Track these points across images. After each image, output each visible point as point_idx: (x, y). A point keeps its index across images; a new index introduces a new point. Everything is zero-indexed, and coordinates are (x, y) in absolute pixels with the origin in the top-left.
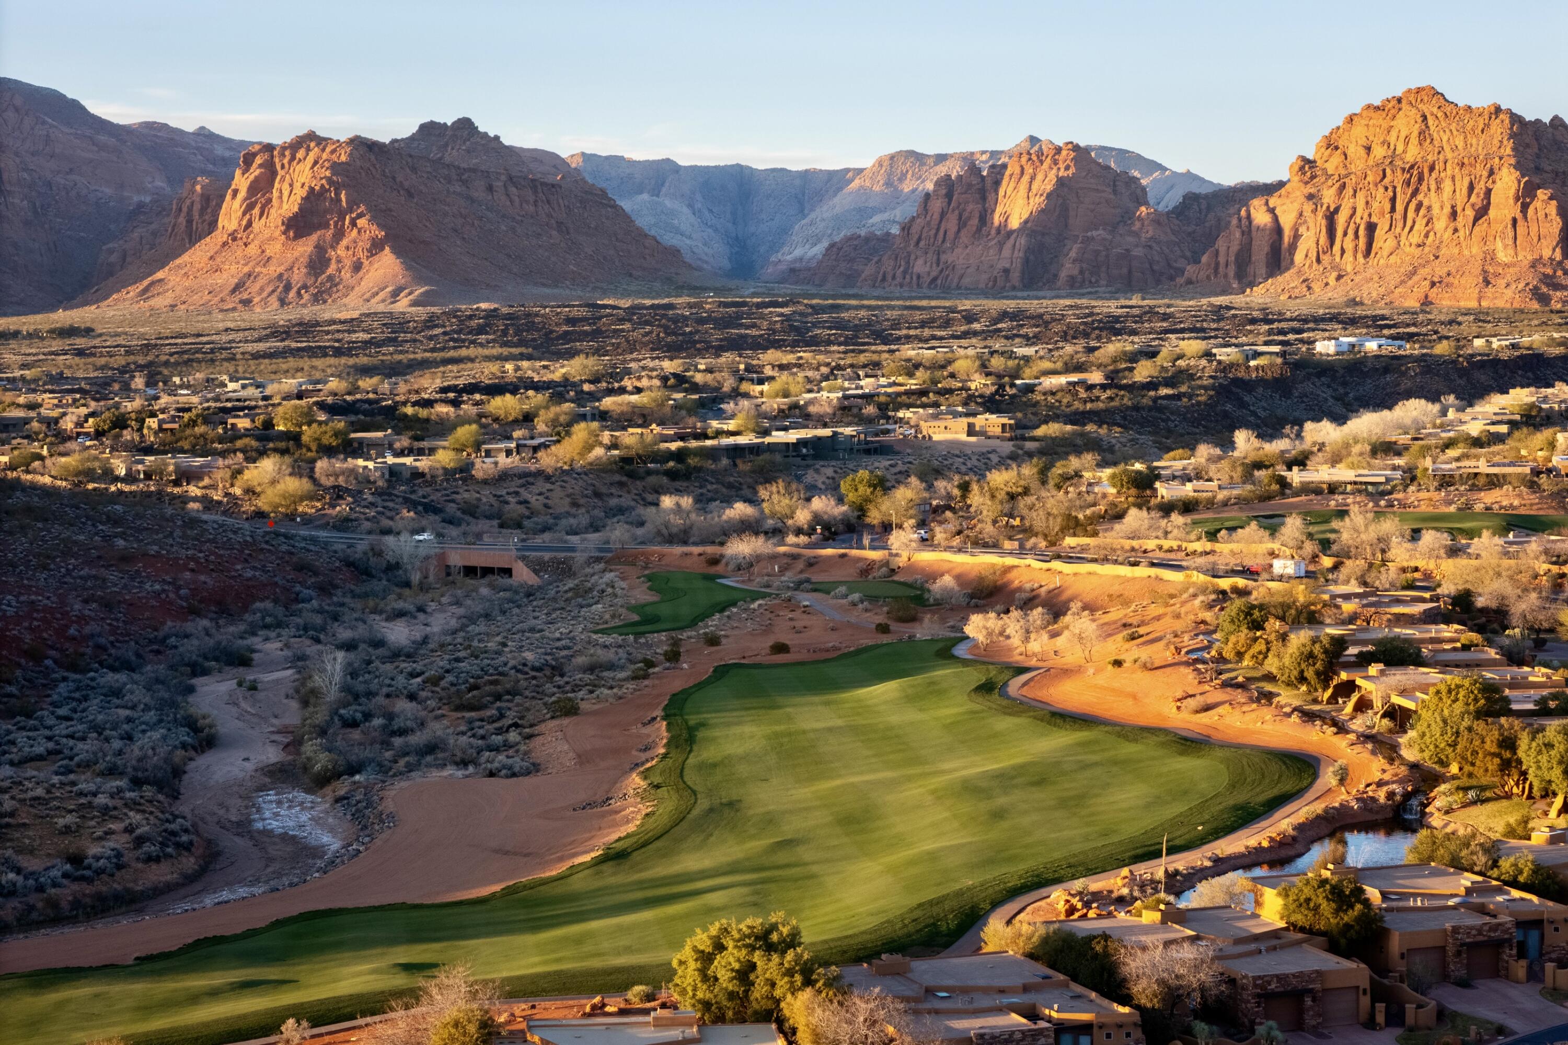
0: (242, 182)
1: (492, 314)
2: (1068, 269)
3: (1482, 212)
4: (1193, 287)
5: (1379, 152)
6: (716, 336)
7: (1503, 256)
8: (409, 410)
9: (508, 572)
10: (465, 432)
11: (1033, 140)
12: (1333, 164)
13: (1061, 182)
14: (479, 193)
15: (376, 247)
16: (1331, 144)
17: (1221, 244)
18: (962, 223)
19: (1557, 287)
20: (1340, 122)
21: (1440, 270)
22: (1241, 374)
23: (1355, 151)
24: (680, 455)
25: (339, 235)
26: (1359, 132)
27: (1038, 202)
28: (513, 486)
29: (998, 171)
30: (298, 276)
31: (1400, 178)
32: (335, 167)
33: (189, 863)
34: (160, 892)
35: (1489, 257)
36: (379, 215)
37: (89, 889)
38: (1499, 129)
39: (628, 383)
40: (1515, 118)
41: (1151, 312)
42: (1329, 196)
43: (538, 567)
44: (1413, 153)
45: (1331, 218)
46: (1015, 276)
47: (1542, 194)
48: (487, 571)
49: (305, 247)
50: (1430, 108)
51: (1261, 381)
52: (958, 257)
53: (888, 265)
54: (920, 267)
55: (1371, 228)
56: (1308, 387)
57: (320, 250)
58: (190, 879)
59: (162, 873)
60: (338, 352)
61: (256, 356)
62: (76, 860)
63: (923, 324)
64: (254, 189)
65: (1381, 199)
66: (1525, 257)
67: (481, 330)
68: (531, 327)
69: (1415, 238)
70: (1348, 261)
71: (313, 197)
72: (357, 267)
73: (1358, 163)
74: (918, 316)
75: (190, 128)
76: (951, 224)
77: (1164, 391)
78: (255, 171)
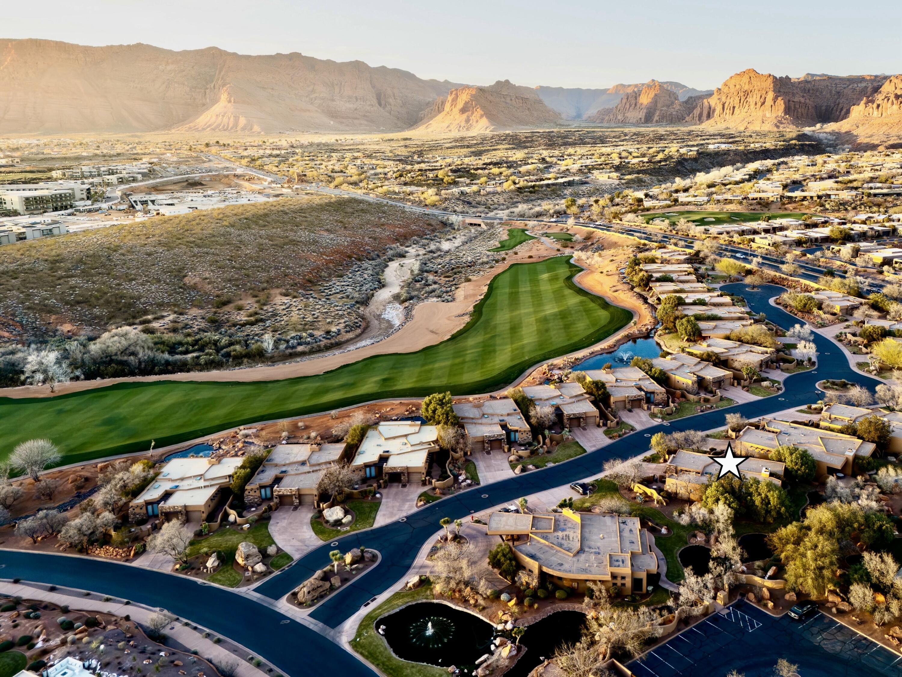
0: (450, 98)
1: (508, 135)
2: (656, 118)
3: (763, 103)
4: (687, 123)
5: (738, 87)
6: (560, 141)
7: (768, 115)
8: (472, 171)
9: (480, 225)
10: (483, 179)
11: (653, 80)
12: (726, 90)
13: (656, 95)
14: (508, 100)
15: (482, 116)
16: (726, 85)
17: (695, 111)
18: (630, 106)
19: (782, 123)
20: (728, 78)
21: (750, 119)
22: (685, 157)
23: (732, 86)
24: (533, 187)
25: (473, 113)
26: (733, 81)
27: (650, 100)
28: (490, 196)
29: (640, 92)
30: (463, 124)
31: (742, 94)
32: (472, 96)
33: (359, 331)
34: (348, 341)
35: (764, 116)
36: (483, 108)
37: (329, 341)
38: (770, 80)
39: (530, 161)
40: (775, 78)
41: (672, 133)
42: (724, 99)
43: (487, 224)
44: (746, 87)
45: (723, 105)
46: (643, 120)
47: (780, 98)
48: (475, 225)
49: (465, 116)
50: (752, 75)
51: (690, 159)
52: (628, 115)
53: (611, 117)
54: (620, 117)
55: (734, 107)
56: (703, 160)
57: (468, 117)
58: (358, 336)
59: (351, 335)
60: (468, 147)
61: (448, 148)
62: (328, 332)
63: (614, 137)
64: (453, 100)
65: (737, 100)
66: (774, 115)
67: (504, 140)
68: (516, 139)
69: (745, 110)
70: (727, 117)
71: (466, 103)
72: (477, 121)
73: (732, 90)
74: (613, 134)
75: (442, 80)
76: (628, 106)
77: (663, 163)
78: (453, 96)
